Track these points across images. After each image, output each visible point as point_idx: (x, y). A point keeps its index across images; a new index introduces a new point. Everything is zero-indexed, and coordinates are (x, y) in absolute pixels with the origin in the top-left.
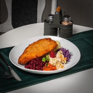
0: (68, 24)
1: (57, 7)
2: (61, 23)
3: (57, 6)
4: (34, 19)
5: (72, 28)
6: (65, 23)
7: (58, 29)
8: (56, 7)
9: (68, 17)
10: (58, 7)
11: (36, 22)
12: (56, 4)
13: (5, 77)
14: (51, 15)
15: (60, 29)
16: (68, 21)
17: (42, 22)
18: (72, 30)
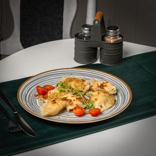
0: (115, 40)
1: (96, 12)
2: (103, 39)
3: (97, 10)
4: (57, 33)
5: (122, 48)
6: (111, 40)
7: (99, 48)
8: (94, 13)
9: (115, 28)
10: (98, 13)
11: (61, 38)
12: (95, 8)
13: (8, 131)
14: (86, 26)
15: (101, 49)
16: (116, 36)
17: (72, 37)
18: (122, 50)
